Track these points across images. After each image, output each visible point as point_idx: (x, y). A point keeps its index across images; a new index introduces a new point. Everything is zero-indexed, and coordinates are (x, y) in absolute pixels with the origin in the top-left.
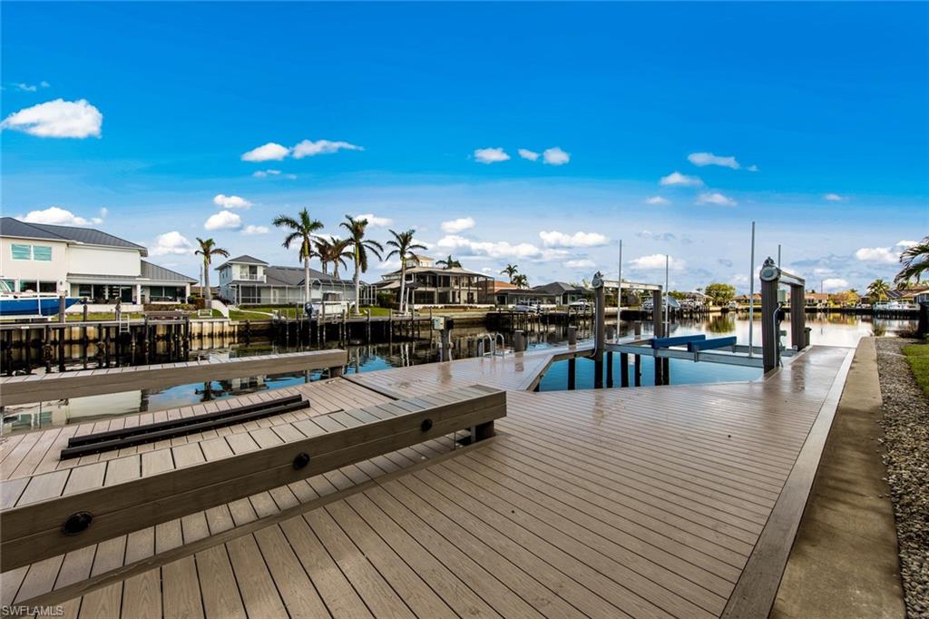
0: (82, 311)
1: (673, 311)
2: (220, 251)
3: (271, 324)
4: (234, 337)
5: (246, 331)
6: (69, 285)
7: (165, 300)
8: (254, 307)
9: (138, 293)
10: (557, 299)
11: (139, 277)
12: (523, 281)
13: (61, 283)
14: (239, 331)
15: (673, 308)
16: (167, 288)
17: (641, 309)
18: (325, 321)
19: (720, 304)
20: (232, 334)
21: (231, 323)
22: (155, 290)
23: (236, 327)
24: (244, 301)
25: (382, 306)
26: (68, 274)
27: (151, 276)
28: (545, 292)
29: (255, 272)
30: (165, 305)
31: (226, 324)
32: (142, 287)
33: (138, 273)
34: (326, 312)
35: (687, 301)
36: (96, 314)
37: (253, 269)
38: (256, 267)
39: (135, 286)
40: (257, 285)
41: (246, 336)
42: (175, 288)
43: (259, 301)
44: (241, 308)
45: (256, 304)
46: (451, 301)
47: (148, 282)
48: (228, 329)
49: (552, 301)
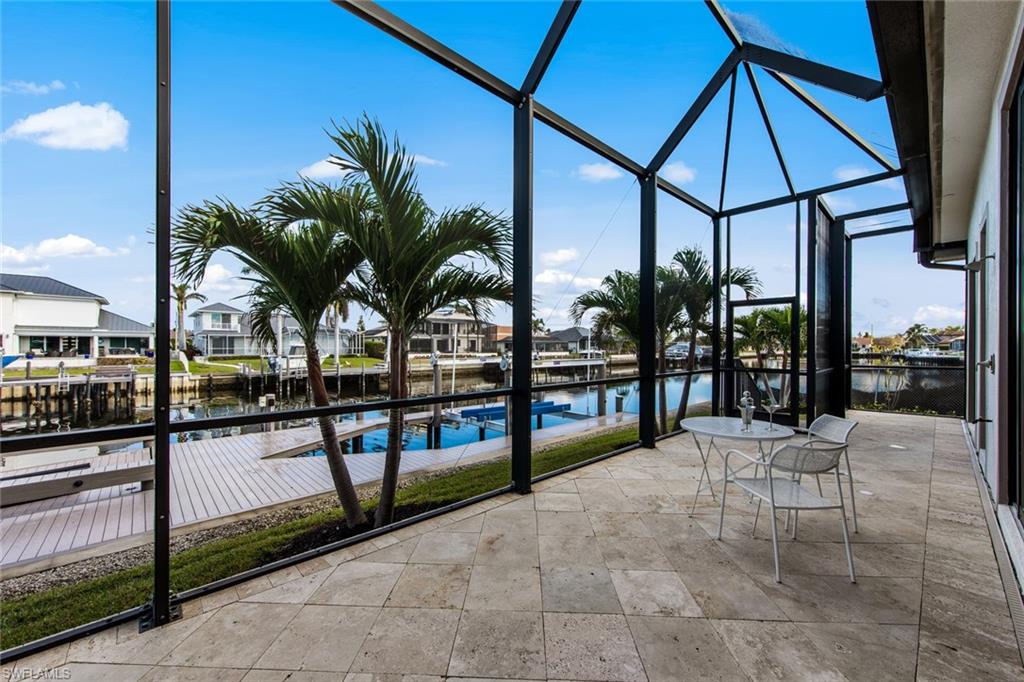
0: (25, 366)
1: (697, 358)
2: (196, 296)
3: (237, 378)
4: (195, 392)
5: (209, 386)
6: (17, 338)
7: (125, 352)
8: (225, 359)
9: (95, 345)
10: (571, 346)
11: (97, 328)
12: (540, 325)
13: (7, 336)
14: (200, 385)
16: (129, 339)
18: (289, 376)
20: (193, 390)
21: (192, 378)
22: (117, 342)
23: (197, 382)
24: (214, 352)
25: (369, 356)
26: (17, 326)
27: (110, 326)
28: (557, 338)
29: (229, 321)
30: (121, 359)
31: (186, 379)
32: (100, 338)
33: (95, 323)
34: (291, 366)
36: (43, 369)
37: (226, 318)
38: (229, 315)
39: (92, 337)
40: (228, 335)
41: (209, 391)
42: (139, 339)
43: (232, 352)
44: (210, 360)
45: (228, 355)
46: (450, 349)
47: (106, 333)
48: (188, 384)
49: (565, 349)
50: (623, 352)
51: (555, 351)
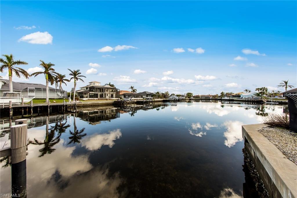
1: (176, 100)
10: (144, 96)
12: (136, 91)
15: (176, 99)
17: (168, 99)
19: (189, 98)
28: (139, 94)
35: (180, 97)
46: (104, 97)
49: (142, 97)
50: (158, 98)
51: (139, 98)
